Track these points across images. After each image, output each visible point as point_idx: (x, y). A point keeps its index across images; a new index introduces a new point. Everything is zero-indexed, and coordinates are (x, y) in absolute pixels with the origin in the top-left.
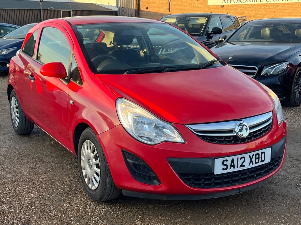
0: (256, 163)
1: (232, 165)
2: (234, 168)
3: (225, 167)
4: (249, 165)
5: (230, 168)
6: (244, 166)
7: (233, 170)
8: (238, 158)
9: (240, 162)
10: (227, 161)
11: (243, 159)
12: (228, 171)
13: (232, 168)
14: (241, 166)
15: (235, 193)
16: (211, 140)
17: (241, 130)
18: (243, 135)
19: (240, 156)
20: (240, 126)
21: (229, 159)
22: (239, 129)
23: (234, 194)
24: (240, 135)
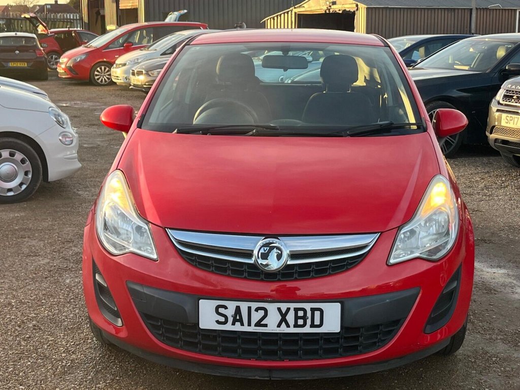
0: (296, 325)
1: (238, 318)
2: (242, 324)
3: (222, 319)
4: (279, 326)
5: (233, 324)
6: (266, 325)
7: (238, 327)
8: (249, 308)
9: (256, 316)
10: (226, 308)
11: (262, 313)
12: (228, 327)
13: (238, 324)
14: (258, 324)
15: (260, 377)
16: (200, 263)
17: (265, 256)
18: (267, 265)
19: (254, 305)
20: (265, 248)
21: (232, 305)
22: (261, 253)
23: (257, 378)
24: (261, 264)
